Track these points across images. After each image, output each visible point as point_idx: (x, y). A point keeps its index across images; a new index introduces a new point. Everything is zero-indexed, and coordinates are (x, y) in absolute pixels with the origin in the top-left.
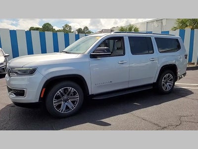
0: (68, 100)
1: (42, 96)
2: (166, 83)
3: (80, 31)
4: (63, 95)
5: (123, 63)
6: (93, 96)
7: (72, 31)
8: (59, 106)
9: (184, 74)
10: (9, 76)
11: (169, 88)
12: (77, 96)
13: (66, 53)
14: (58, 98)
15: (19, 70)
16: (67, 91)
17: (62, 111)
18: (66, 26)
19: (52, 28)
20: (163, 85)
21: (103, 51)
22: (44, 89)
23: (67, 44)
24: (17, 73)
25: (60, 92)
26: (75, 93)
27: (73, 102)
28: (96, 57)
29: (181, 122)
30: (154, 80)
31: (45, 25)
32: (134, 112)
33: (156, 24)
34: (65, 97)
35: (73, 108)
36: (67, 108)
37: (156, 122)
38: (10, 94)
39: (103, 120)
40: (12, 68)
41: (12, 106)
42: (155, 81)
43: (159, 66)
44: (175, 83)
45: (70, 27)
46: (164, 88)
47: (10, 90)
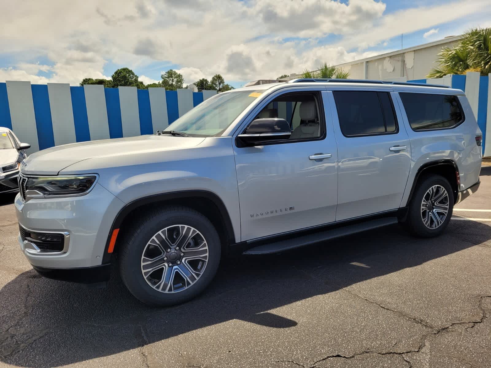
0: (180, 258)
1: (111, 250)
2: (431, 208)
3: (202, 85)
4: (166, 247)
5: (320, 160)
6: (246, 245)
7: (184, 86)
8: (157, 276)
9: (475, 186)
10: (24, 197)
11: (438, 223)
12: (205, 247)
13: (174, 134)
14: (153, 253)
15: (50, 183)
16: (178, 234)
17: (164, 289)
18: (171, 74)
19: (136, 80)
20: (424, 213)
21: (270, 127)
22: (116, 232)
23: (173, 116)
24: (42, 189)
25: (159, 237)
26: (197, 241)
27: (194, 264)
28: (253, 145)
29: (484, 313)
30: (401, 202)
31: (118, 73)
32: (355, 287)
33: (388, 65)
34: (173, 251)
35: (193, 279)
36: (178, 278)
37: (417, 315)
38: (26, 246)
39: (274, 311)
40: (32, 176)
41: (34, 277)
42: (404, 205)
43: (414, 166)
44: (454, 209)
45: (180, 76)
46: (425, 222)
47: (25, 234)
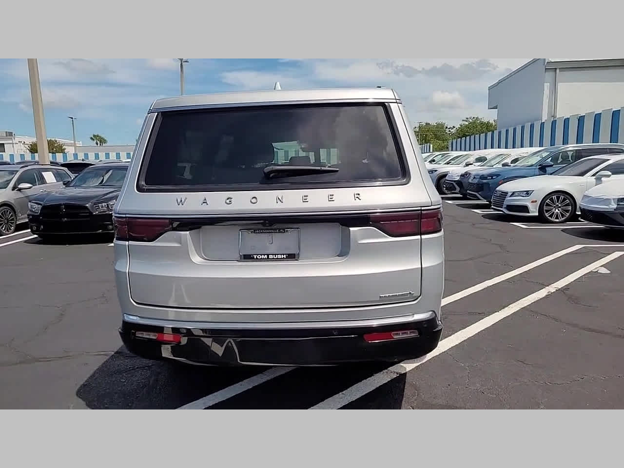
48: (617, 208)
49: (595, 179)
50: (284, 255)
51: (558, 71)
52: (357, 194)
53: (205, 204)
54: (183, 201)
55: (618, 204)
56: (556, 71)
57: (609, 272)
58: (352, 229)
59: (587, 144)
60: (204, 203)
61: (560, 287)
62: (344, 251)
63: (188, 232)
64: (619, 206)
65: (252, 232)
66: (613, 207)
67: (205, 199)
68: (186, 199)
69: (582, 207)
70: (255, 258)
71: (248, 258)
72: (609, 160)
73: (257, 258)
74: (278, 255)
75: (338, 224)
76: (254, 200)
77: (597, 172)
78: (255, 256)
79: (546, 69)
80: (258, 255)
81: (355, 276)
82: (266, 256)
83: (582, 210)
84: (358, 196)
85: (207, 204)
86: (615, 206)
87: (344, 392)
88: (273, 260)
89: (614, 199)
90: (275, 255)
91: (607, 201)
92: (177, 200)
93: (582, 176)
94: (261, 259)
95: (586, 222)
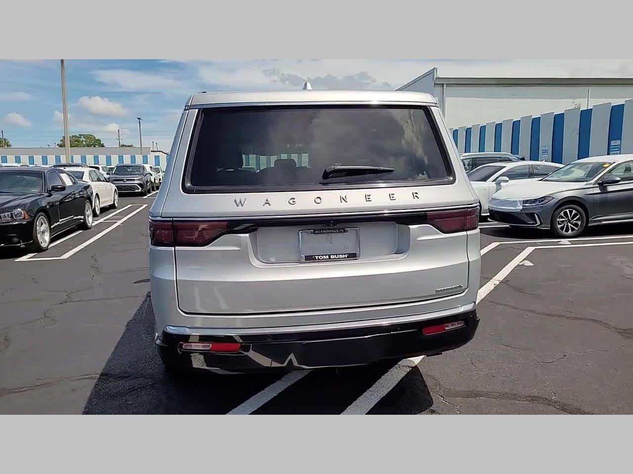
48: (523, 209)
49: (496, 184)
50: (345, 254)
51: (445, 86)
52: (415, 193)
53: (268, 205)
54: (242, 202)
55: (523, 206)
56: (443, 87)
57: (533, 265)
58: (411, 227)
59: (489, 152)
60: (266, 203)
61: (501, 280)
62: (402, 248)
63: (248, 235)
64: (524, 207)
65: (311, 233)
66: (520, 208)
67: (267, 200)
68: (245, 199)
69: (490, 209)
70: (317, 258)
71: (310, 259)
72: (505, 167)
73: (319, 259)
74: (339, 254)
75: (394, 222)
76: (318, 200)
77: (497, 178)
78: (317, 257)
79: (435, 84)
80: (319, 256)
81: (420, 272)
82: (327, 256)
83: (491, 211)
84: (417, 195)
85: (270, 205)
86: (521, 208)
87: (370, 389)
88: (335, 260)
89: (519, 201)
90: (337, 255)
91: (514, 203)
92: (235, 201)
93: (485, 181)
94: (323, 259)
95: (496, 223)
